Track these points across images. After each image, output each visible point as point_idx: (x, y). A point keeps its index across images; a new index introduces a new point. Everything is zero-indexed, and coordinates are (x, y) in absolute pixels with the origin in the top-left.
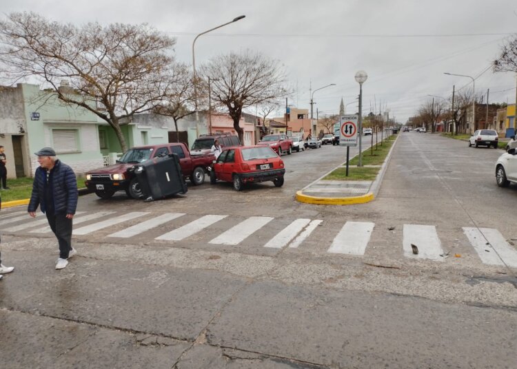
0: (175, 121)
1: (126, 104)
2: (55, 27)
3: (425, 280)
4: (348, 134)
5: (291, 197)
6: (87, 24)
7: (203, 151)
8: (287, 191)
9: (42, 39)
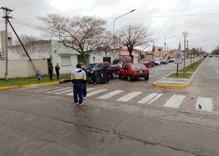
0: (106, 53)
1: (87, 47)
2: (63, 18)
3: (201, 118)
4: (178, 58)
5: (151, 84)
6: (74, 17)
7: (116, 65)
8: (150, 82)
9: (59, 24)
